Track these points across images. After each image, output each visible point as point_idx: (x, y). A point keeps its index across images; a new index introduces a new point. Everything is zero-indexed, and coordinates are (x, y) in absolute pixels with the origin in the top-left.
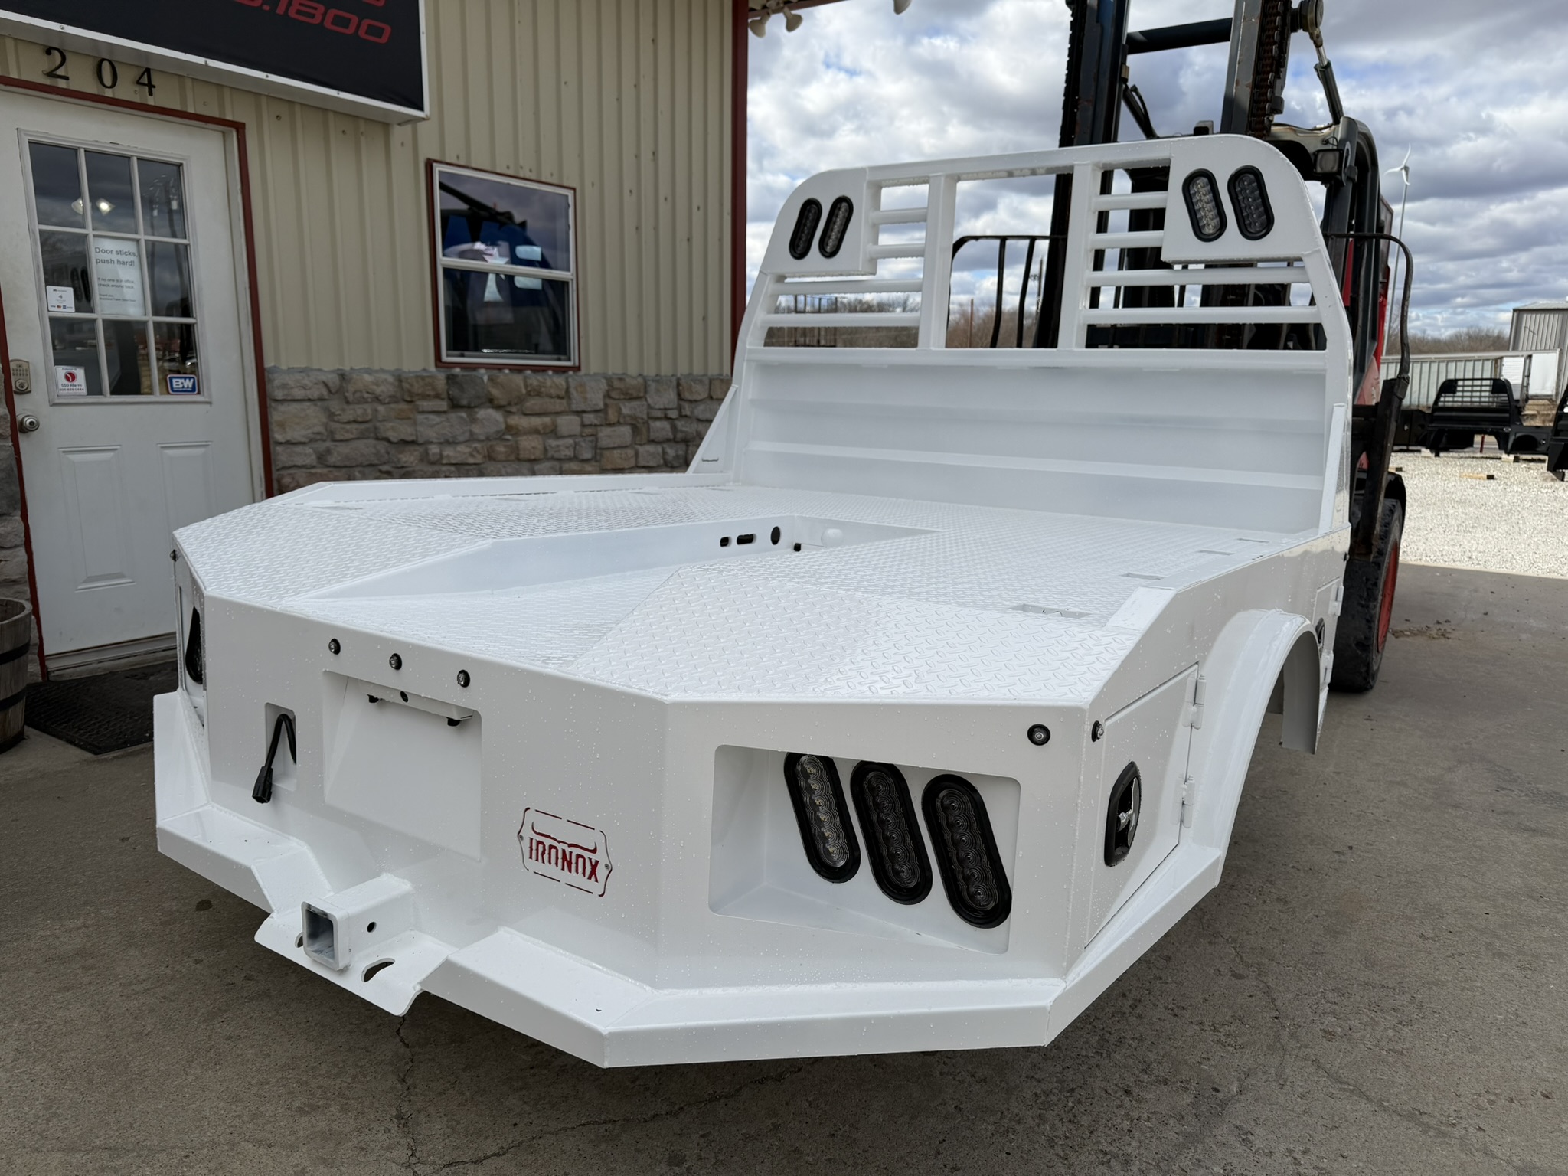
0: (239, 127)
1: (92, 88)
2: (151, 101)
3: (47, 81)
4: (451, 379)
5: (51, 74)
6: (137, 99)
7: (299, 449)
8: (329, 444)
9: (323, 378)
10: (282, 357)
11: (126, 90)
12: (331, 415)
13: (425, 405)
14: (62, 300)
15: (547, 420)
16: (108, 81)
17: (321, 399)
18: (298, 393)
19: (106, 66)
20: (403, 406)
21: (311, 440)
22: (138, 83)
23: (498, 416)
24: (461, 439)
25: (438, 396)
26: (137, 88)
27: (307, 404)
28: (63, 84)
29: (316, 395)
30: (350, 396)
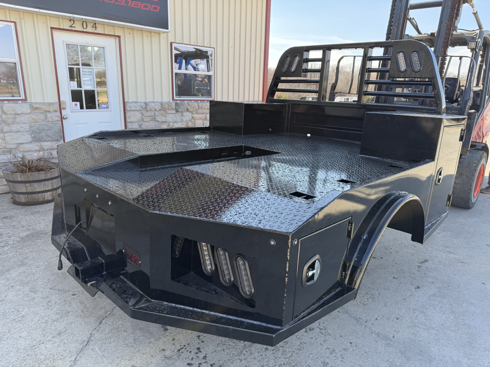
0: (119, 37)
1: (81, 29)
2: (96, 32)
4: (176, 104)
5: (71, 27)
6: (92, 31)
7: (134, 124)
8: (142, 122)
9: (140, 104)
10: (130, 98)
11: (89, 29)
12: (143, 114)
13: (169, 112)
14: (74, 85)
15: (204, 115)
16: (85, 27)
17: (140, 110)
18: (133, 109)
19: (84, 23)
20: (163, 112)
21: (137, 121)
22: (93, 27)
23: (190, 114)
24: (179, 121)
25: (172, 109)
27: (136, 111)
28: (73, 29)
29: (138, 109)
30: (148, 109)
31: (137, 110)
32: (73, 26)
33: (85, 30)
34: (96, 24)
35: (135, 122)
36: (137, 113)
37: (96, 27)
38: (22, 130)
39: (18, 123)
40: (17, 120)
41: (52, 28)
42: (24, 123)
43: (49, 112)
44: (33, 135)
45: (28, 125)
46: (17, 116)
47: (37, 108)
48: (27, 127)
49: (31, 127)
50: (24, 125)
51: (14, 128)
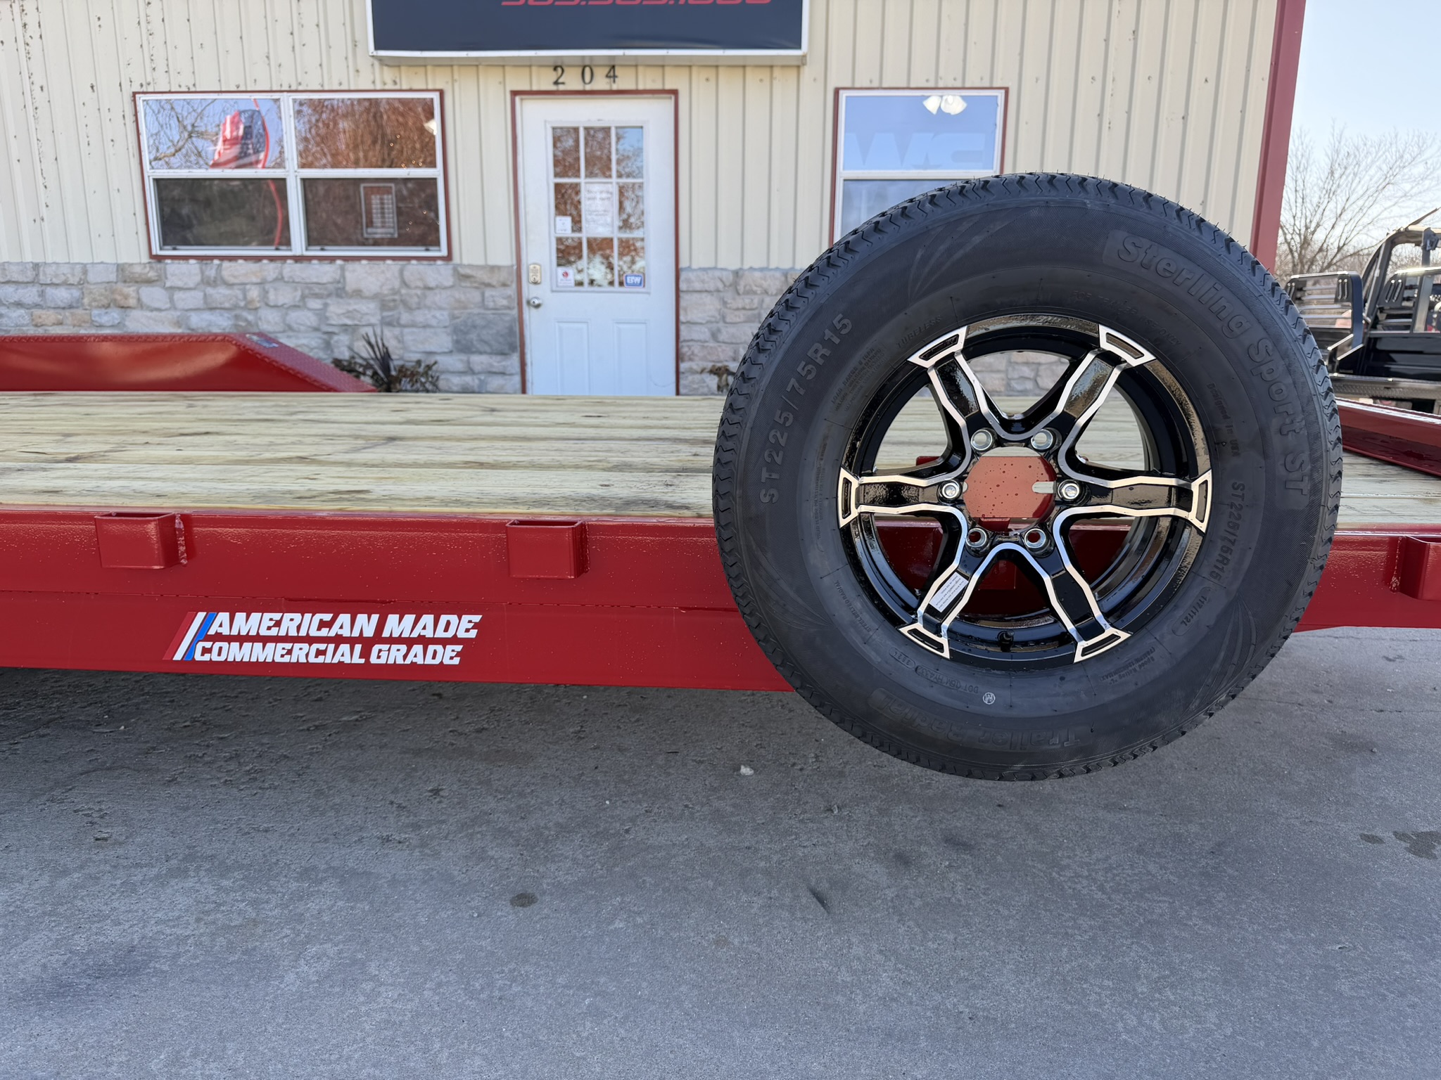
0: (675, 92)
2: (615, 87)
5: (556, 83)
6: (607, 87)
7: (697, 328)
8: (721, 325)
11: (601, 83)
12: (725, 303)
14: (564, 225)
16: (588, 79)
17: (717, 291)
19: (587, 70)
21: (708, 322)
22: (607, 76)
26: (608, 80)
28: (561, 88)
31: (706, 291)
32: (560, 81)
33: (588, 88)
34: (617, 68)
35: (701, 324)
36: (707, 298)
37: (615, 76)
38: (434, 322)
39: (429, 308)
40: (428, 302)
41: (515, 93)
42: (440, 308)
43: (489, 285)
44: (455, 338)
45: (446, 313)
46: (428, 292)
47: (467, 277)
48: (443, 316)
49: (453, 317)
50: (438, 314)
51: (420, 317)
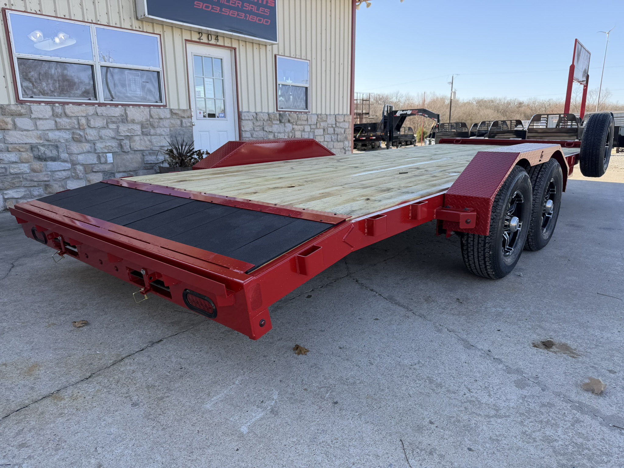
0: (235, 49)
1: (206, 41)
2: (218, 44)
3: (198, 40)
4: (280, 115)
5: (199, 39)
6: (215, 43)
7: (247, 133)
8: (253, 131)
9: (252, 114)
10: (244, 108)
11: (213, 42)
12: (254, 124)
13: (274, 122)
15: (302, 127)
16: (210, 39)
17: (252, 120)
18: (247, 118)
19: (210, 36)
20: (269, 122)
21: (250, 131)
22: (216, 39)
23: (290, 125)
24: (282, 132)
25: (277, 120)
26: (216, 41)
27: (249, 121)
28: (202, 41)
29: (251, 119)
30: (258, 119)
32: (201, 38)
33: (210, 42)
34: (218, 37)
38: (163, 133)
39: (161, 127)
40: (161, 124)
41: (186, 40)
43: (184, 117)
44: (171, 139)
46: (160, 121)
47: (176, 114)
48: (167, 130)
49: (170, 130)
50: (165, 129)
